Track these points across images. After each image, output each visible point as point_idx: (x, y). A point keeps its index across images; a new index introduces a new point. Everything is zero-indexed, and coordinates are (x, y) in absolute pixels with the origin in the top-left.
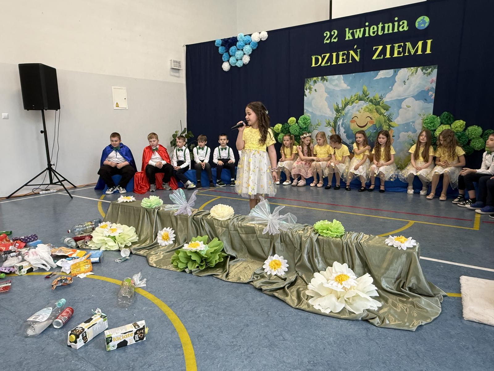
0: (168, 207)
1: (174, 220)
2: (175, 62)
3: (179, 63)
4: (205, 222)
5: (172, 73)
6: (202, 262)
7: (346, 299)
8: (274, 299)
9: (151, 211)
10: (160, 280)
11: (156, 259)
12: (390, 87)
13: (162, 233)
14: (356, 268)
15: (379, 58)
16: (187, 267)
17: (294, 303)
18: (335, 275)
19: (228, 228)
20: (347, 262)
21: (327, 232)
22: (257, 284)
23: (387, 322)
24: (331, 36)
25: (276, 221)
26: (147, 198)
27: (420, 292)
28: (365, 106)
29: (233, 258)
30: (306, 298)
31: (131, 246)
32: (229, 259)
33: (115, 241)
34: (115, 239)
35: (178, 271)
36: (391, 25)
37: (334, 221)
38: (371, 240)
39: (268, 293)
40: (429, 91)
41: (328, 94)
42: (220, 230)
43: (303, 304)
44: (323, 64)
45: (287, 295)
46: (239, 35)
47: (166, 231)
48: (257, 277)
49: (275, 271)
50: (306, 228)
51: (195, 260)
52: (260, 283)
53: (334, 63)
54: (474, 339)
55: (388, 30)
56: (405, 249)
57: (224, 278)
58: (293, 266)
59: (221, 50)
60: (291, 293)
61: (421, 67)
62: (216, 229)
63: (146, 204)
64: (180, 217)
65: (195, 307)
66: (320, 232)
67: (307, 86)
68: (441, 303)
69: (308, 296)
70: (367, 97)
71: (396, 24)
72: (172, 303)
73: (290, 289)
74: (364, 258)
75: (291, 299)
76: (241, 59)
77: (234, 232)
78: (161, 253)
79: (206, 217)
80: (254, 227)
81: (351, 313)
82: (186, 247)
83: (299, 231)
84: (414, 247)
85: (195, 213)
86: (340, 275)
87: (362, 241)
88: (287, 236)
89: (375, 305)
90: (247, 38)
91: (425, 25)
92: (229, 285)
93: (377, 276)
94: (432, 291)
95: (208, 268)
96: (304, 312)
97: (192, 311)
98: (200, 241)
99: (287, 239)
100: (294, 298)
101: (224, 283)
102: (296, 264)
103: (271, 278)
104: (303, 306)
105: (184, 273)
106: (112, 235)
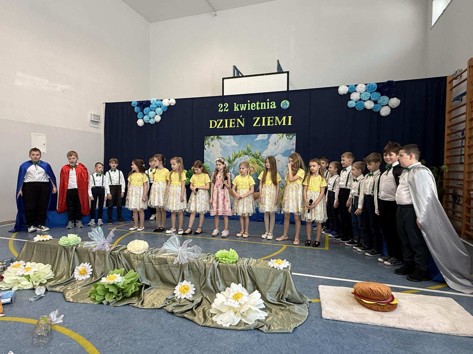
0: (86, 244)
1: (92, 256)
2: (94, 115)
3: (99, 116)
4: (122, 256)
5: (92, 125)
6: (119, 293)
7: (241, 313)
8: (184, 320)
9: (69, 248)
10: (77, 314)
11: (73, 294)
12: (266, 146)
13: (79, 268)
14: (248, 287)
15: (258, 125)
16: (105, 299)
17: (201, 321)
18: (232, 294)
19: (143, 260)
20: (241, 282)
21: (226, 259)
22: (170, 308)
23: (273, 328)
24: (224, 107)
25: (185, 253)
26: (65, 237)
27: (293, 301)
28: (249, 159)
29: (147, 287)
30: (210, 315)
31: (46, 283)
32: (143, 288)
33: (29, 280)
34: (29, 278)
35: (95, 303)
36: (264, 103)
37: (231, 249)
38: (258, 263)
39: (179, 315)
40: (291, 150)
41: (222, 149)
42: (136, 263)
43: (208, 322)
44: (218, 127)
45: (195, 315)
46: (152, 99)
47: (83, 266)
48: (169, 302)
49: (184, 295)
50: (209, 257)
51: (113, 292)
52: (171, 308)
53: (226, 127)
54: (331, 333)
55: (263, 107)
56: (282, 269)
57: (140, 306)
58: (199, 289)
59: (136, 109)
60: (198, 313)
61: (286, 134)
62: (132, 262)
63: (64, 242)
64: (98, 253)
65: (113, 337)
66: (220, 260)
67: (206, 142)
68: (308, 308)
69: (212, 314)
70: (250, 153)
71: (268, 103)
72: (90, 335)
73: (197, 309)
74: (254, 278)
75: (199, 318)
76: (154, 118)
77: (149, 263)
78: (78, 288)
79: (123, 251)
80: (166, 259)
81: (245, 324)
82: (104, 280)
83: (204, 259)
84: (288, 267)
85: (112, 248)
86: (237, 294)
87: (252, 265)
88: (194, 264)
89: (262, 315)
90: (159, 102)
91: (287, 106)
92: (144, 311)
93: (263, 291)
94: (302, 299)
95: (125, 298)
96: (209, 328)
97: (110, 341)
98: (117, 274)
99: (194, 267)
100: (201, 317)
101: (140, 310)
102: (202, 287)
103: (181, 302)
104: (209, 324)
105: (101, 305)
106: (26, 274)
